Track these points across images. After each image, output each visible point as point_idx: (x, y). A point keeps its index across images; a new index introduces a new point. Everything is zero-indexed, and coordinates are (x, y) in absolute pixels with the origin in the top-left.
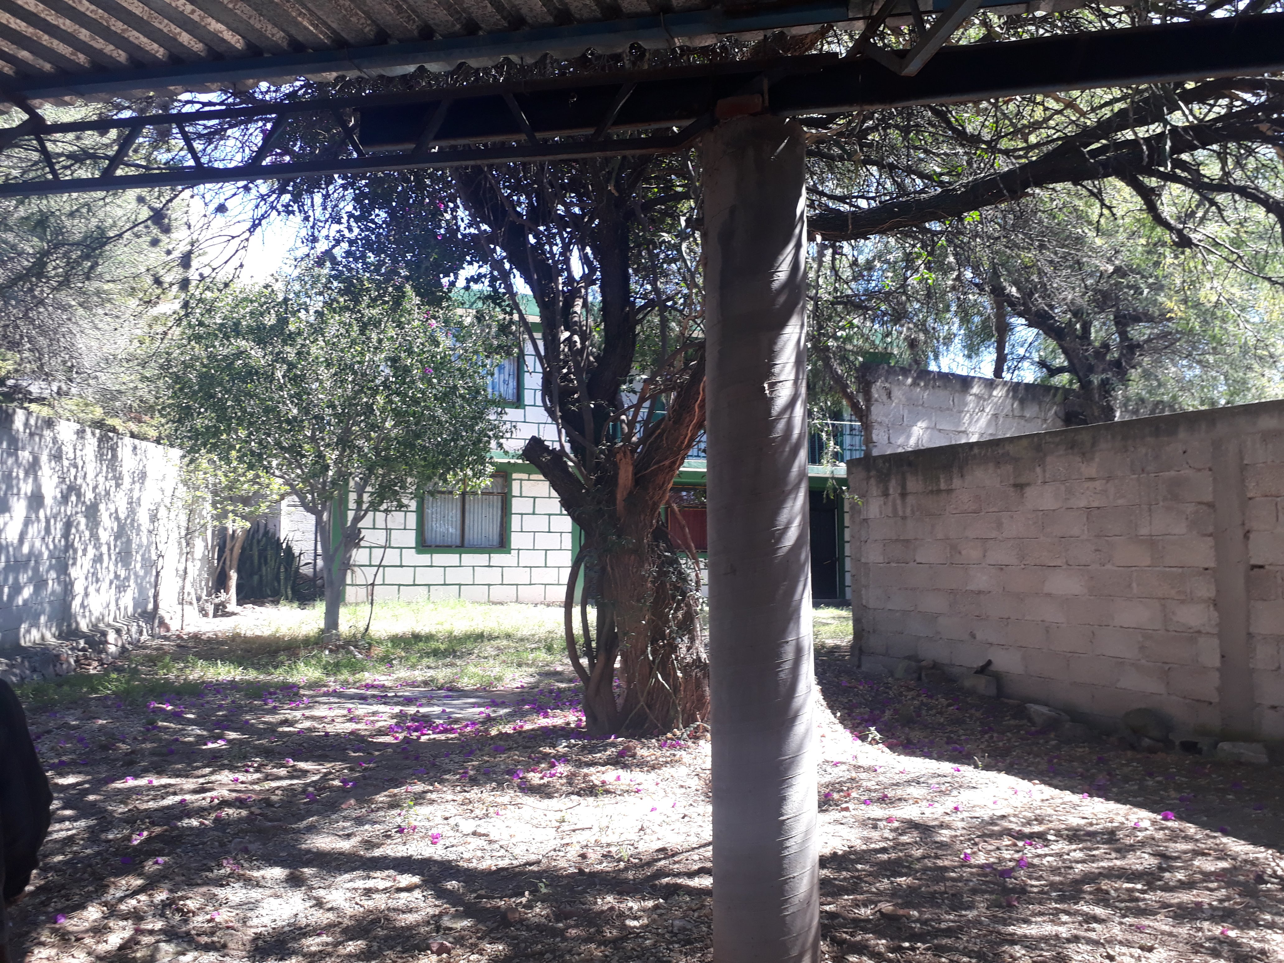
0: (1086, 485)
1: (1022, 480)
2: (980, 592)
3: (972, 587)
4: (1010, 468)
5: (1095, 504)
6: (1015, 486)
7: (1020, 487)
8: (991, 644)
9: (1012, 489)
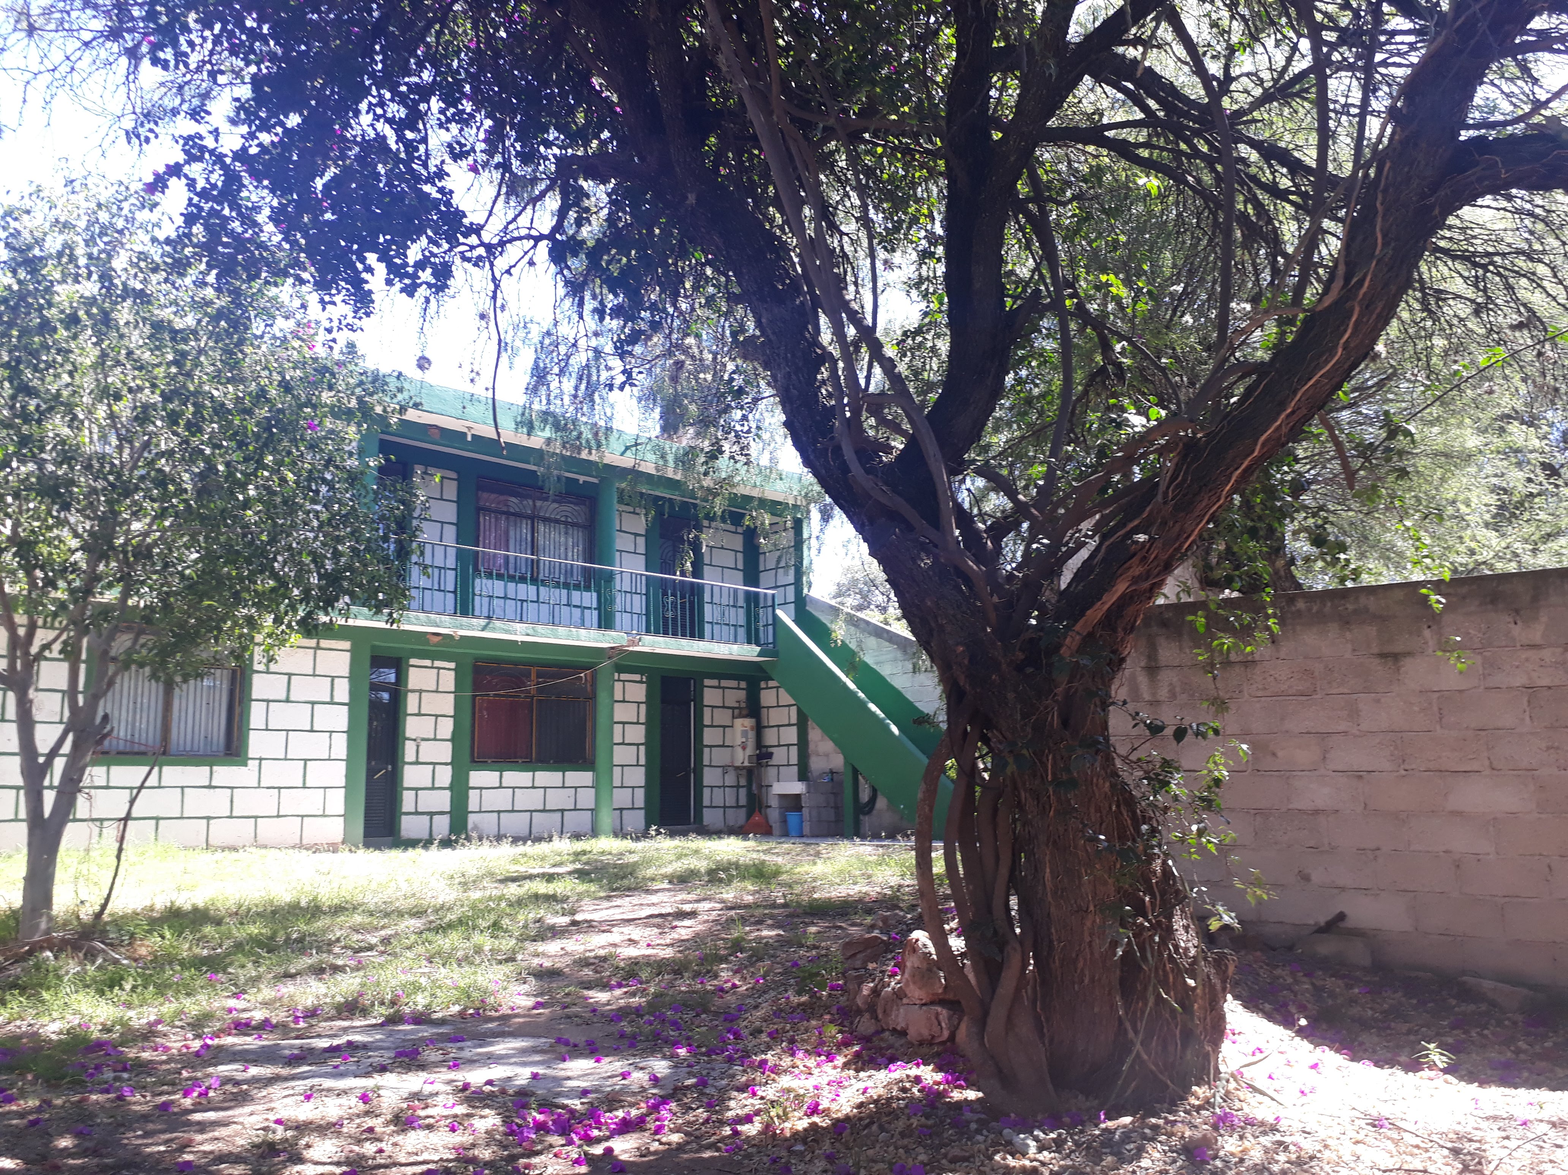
0: (1524, 655)
1: (1398, 648)
2: (1316, 812)
3: (1302, 803)
4: (1372, 631)
5: (1546, 682)
6: (1383, 656)
7: (1393, 658)
8: (1343, 889)
9: (1377, 661)
